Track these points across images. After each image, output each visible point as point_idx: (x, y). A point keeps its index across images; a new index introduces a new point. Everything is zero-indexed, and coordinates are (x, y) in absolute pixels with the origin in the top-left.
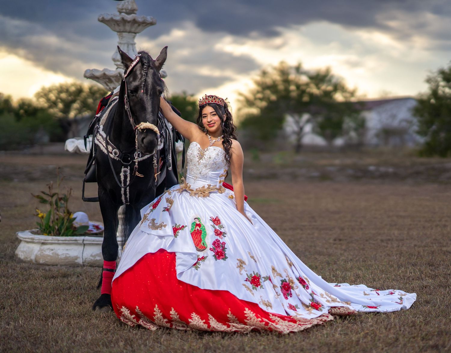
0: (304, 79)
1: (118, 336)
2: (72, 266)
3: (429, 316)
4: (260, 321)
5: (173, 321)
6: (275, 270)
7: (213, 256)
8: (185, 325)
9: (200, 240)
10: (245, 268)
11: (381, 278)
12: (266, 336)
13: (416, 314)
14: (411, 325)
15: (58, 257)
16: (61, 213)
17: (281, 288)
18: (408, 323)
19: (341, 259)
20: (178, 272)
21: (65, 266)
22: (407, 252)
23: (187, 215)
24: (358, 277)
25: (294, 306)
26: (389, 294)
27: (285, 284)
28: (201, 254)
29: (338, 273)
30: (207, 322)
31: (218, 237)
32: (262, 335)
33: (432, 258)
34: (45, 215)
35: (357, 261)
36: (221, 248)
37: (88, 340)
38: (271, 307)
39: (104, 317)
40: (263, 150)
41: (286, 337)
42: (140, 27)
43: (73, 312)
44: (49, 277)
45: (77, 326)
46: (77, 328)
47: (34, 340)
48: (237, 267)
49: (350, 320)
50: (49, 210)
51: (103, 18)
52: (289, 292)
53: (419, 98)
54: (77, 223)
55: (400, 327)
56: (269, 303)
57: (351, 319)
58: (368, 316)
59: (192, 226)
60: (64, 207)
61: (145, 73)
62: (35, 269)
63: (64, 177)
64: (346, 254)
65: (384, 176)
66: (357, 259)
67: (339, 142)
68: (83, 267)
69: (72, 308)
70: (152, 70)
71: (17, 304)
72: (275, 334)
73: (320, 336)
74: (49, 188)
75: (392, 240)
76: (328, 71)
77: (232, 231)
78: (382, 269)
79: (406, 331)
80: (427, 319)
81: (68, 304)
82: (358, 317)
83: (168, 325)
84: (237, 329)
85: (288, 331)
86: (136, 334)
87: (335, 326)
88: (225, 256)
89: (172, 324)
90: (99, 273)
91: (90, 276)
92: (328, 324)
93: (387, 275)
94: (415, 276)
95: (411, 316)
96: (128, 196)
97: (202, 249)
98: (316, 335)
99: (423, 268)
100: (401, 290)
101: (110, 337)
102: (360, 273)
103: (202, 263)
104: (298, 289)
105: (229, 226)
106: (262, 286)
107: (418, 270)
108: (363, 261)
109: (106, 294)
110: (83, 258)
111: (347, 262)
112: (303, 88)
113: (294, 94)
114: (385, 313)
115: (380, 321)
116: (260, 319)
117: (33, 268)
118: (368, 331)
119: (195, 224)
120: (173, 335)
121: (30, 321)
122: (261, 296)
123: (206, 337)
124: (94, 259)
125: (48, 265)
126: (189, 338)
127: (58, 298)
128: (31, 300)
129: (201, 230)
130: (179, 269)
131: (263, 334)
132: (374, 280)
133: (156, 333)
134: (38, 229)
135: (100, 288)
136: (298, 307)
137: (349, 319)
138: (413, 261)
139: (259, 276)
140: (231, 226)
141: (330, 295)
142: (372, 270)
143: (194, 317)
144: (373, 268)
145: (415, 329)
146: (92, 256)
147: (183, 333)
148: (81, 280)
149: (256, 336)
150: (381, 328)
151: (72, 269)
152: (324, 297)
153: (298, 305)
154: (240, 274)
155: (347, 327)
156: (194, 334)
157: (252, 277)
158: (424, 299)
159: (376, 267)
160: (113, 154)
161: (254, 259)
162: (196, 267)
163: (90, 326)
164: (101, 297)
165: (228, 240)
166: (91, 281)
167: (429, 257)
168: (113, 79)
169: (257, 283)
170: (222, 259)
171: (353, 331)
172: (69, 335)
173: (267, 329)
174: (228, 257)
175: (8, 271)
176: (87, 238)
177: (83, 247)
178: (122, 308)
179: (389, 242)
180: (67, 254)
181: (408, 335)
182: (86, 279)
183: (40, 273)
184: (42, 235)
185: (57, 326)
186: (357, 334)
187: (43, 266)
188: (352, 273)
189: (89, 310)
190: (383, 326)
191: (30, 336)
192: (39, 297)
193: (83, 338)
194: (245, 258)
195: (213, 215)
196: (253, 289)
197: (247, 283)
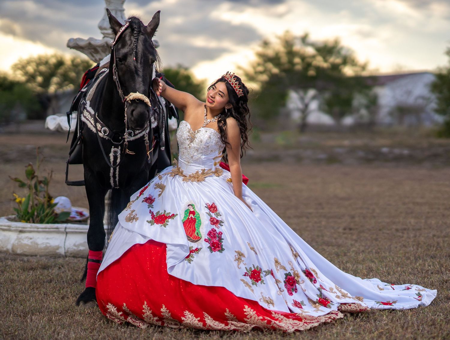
0: (310, 51)
1: (105, 334)
2: (53, 257)
4: (261, 319)
5: (165, 319)
6: (278, 263)
7: (208, 248)
8: (177, 323)
9: (194, 230)
10: (243, 261)
11: (397, 271)
12: (269, 335)
13: (435, 312)
14: (431, 323)
15: (38, 247)
16: (41, 197)
17: (285, 283)
18: (427, 322)
19: (352, 250)
20: (169, 265)
21: (45, 256)
22: (425, 243)
23: (180, 201)
24: (370, 270)
25: (300, 302)
26: (405, 289)
27: (289, 278)
28: (195, 246)
29: (349, 265)
30: (202, 320)
31: (214, 227)
32: (264, 334)
34: (24, 199)
35: (369, 253)
36: (217, 239)
37: (72, 338)
38: (273, 304)
39: (89, 314)
40: (264, 130)
41: (291, 336)
43: (55, 307)
44: (27, 269)
45: (59, 323)
46: (59, 325)
47: (11, 338)
48: (235, 260)
49: (363, 318)
50: (27, 195)
52: (294, 287)
53: (437, 72)
54: (58, 209)
55: (418, 326)
56: (270, 299)
57: (364, 316)
58: (383, 313)
59: (185, 214)
60: (45, 191)
61: (136, 39)
62: (12, 260)
63: (44, 157)
64: (357, 245)
65: (398, 159)
66: (370, 250)
67: (348, 120)
68: (65, 257)
69: (54, 303)
70: (142, 36)
72: (279, 332)
73: (329, 335)
75: (408, 229)
76: (336, 42)
77: (230, 219)
78: (397, 262)
79: (425, 330)
80: (448, 318)
81: (49, 299)
82: (372, 315)
83: (160, 323)
84: (235, 328)
85: (293, 330)
86: (125, 332)
87: (346, 324)
88: (222, 248)
89: (164, 321)
90: (82, 264)
91: (73, 268)
92: (338, 322)
93: (403, 268)
94: (434, 270)
95: (430, 314)
96: (117, 179)
97: (196, 240)
98: (325, 334)
99: (443, 261)
100: (419, 285)
101: (95, 335)
102: (372, 265)
103: (195, 255)
104: (304, 283)
105: (227, 214)
106: (263, 281)
107: (437, 263)
108: (376, 253)
109: (91, 287)
110: (65, 248)
111: (358, 254)
112: (309, 60)
113: (299, 67)
114: (401, 311)
115: (396, 319)
116: (261, 317)
117: (9, 258)
118: (383, 330)
119: (188, 211)
120: (166, 334)
121: (6, 317)
122: (262, 292)
123: (202, 336)
124: (78, 249)
125: (26, 256)
126: (183, 337)
127: (38, 292)
128: (8, 294)
129: (195, 219)
130: (170, 262)
131: (266, 333)
132: (389, 274)
133: (147, 331)
134: (15, 216)
136: (304, 303)
137: (361, 317)
138: (432, 253)
139: (260, 270)
140: (229, 213)
141: (340, 289)
142: (386, 263)
143: (187, 315)
144: (387, 261)
145: (435, 328)
146: (75, 245)
147: (177, 332)
148: (63, 272)
149: (258, 335)
150: (397, 327)
151: (52, 260)
152: (333, 291)
153: (304, 301)
154: (238, 267)
155: (359, 325)
156: (189, 333)
157: (252, 272)
158: (444, 295)
159: (391, 259)
160: (103, 133)
161: (254, 251)
162: (189, 260)
163: (73, 323)
164: (86, 290)
165: (226, 229)
166: (74, 274)
168: (99, 49)
169: (257, 278)
170: (219, 251)
171: (366, 330)
172: (50, 333)
173: (270, 328)
174: (225, 249)
176: (69, 225)
177: (65, 236)
178: (108, 305)
179: (405, 232)
180: (48, 243)
181: (427, 334)
182: (69, 271)
183: (18, 264)
184: (20, 221)
185: (36, 323)
186: (370, 333)
187: (21, 256)
188: (364, 265)
189: (73, 305)
190: (399, 325)
191: (7, 333)
192: (17, 290)
193: (66, 336)
194: (244, 250)
195: (209, 201)
196: (253, 284)
197: (246, 278)
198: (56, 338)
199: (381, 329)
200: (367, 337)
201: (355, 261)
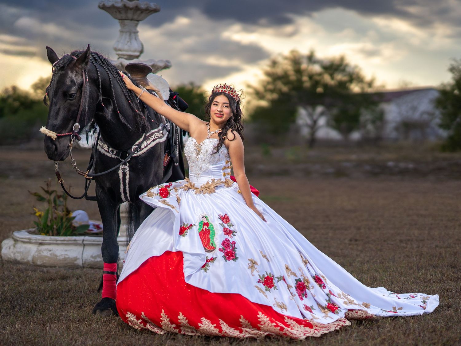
0: (317, 68)
1: (120, 341)
2: (71, 268)
3: (451, 321)
4: (274, 326)
5: (182, 327)
6: (289, 269)
7: (223, 257)
8: (194, 330)
9: (209, 241)
10: (256, 268)
11: (400, 281)
12: (277, 342)
13: (436, 319)
14: (431, 330)
15: (57, 258)
16: (60, 211)
17: (296, 288)
18: (428, 328)
19: (357, 260)
20: (186, 275)
21: (63, 267)
22: (427, 254)
23: (194, 213)
24: (375, 279)
25: (310, 307)
27: (299, 283)
28: (210, 255)
30: (218, 327)
31: (227, 237)
32: (272, 340)
33: (455, 260)
34: (43, 214)
35: (373, 263)
36: (231, 248)
38: (286, 308)
39: (105, 322)
40: (274, 145)
42: (143, 15)
43: (72, 316)
44: (46, 279)
45: (76, 331)
46: (76, 333)
47: (31, 345)
48: (249, 268)
49: (366, 325)
50: (47, 208)
51: (104, 5)
52: (304, 293)
54: (76, 222)
55: (419, 333)
56: (283, 304)
57: (368, 323)
58: (386, 321)
59: (200, 226)
60: (63, 205)
62: (32, 271)
63: (63, 173)
64: (362, 255)
65: (404, 172)
66: (374, 260)
67: (356, 136)
68: (83, 268)
69: (72, 311)
71: (14, 308)
73: (334, 342)
74: (48, 185)
75: (412, 240)
76: (342, 59)
77: (242, 229)
78: (400, 271)
79: (426, 336)
80: (449, 325)
81: (67, 308)
82: (375, 322)
83: (177, 331)
84: (250, 335)
85: (304, 337)
86: (139, 339)
87: (350, 331)
88: (236, 256)
89: (181, 329)
90: (99, 275)
91: (90, 278)
93: (406, 277)
94: (436, 279)
95: (431, 321)
96: (128, 195)
97: (211, 250)
98: (330, 341)
99: (444, 271)
101: (111, 342)
102: (377, 275)
103: (211, 264)
104: (314, 289)
106: (276, 287)
107: (439, 273)
108: (380, 263)
109: (107, 297)
110: (82, 259)
111: (363, 264)
112: (317, 78)
113: (307, 85)
115: (398, 326)
117: (30, 270)
118: (385, 337)
119: (202, 223)
120: (178, 341)
121: (27, 325)
122: (275, 297)
123: (213, 342)
124: (95, 260)
125: (46, 267)
126: (195, 344)
127: (57, 301)
128: (28, 304)
129: (209, 230)
130: (187, 272)
132: (392, 283)
134: (35, 229)
135: (101, 291)
136: (314, 308)
137: (365, 324)
138: (434, 263)
139: (272, 277)
142: (390, 273)
143: (204, 321)
144: (391, 270)
145: (435, 335)
146: (92, 257)
147: (189, 339)
148: (81, 283)
149: (266, 342)
150: (399, 334)
151: (71, 271)
152: (341, 297)
153: (314, 306)
154: (252, 275)
155: (363, 332)
156: (200, 340)
157: (265, 278)
159: (395, 269)
160: (110, 153)
161: (266, 258)
162: (205, 270)
163: (90, 331)
164: (102, 300)
165: (239, 239)
166: (91, 284)
167: (451, 258)
169: (270, 284)
170: (233, 259)
171: (370, 336)
172: (68, 340)
173: (282, 335)
174: (238, 258)
175: (4, 273)
176: (87, 238)
177: (82, 248)
178: (127, 314)
179: (409, 243)
180: (66, 255)
181: (428, 340)
182: (86, 281)
183: (38, 275)
184: (40, 234)
185: (55, 330)
186: (373, 339)
187: (40, 267)
188: (368, 275)
189: (90, 313)
190: (401, 332)
191: (27, 340)
192: (37, 300)
193: (84, 343)
194: (257, 258)
195: (222, 212)
196: (266, 290)
197: (260, 284)
198: (73, 345)
199: (384, 335)
200: (370, 344)
201: (360, 271)
